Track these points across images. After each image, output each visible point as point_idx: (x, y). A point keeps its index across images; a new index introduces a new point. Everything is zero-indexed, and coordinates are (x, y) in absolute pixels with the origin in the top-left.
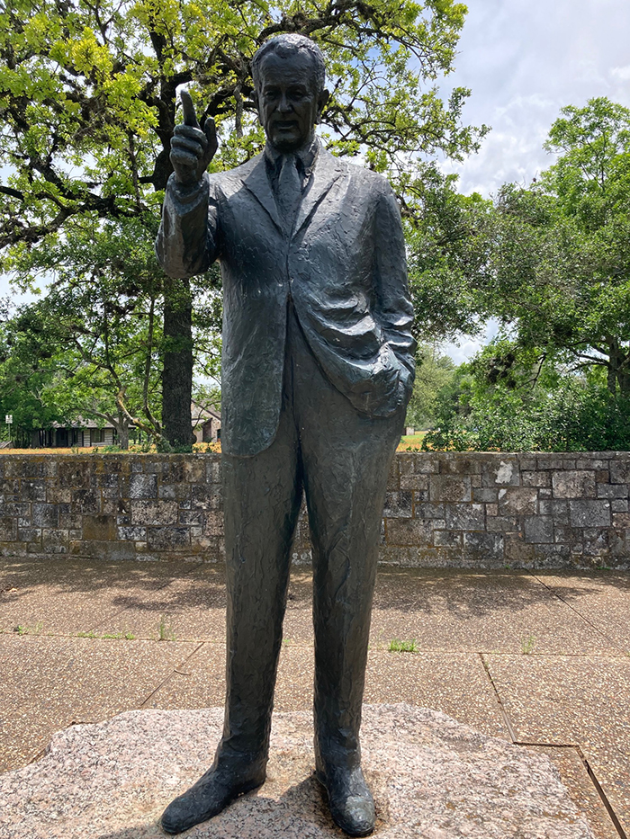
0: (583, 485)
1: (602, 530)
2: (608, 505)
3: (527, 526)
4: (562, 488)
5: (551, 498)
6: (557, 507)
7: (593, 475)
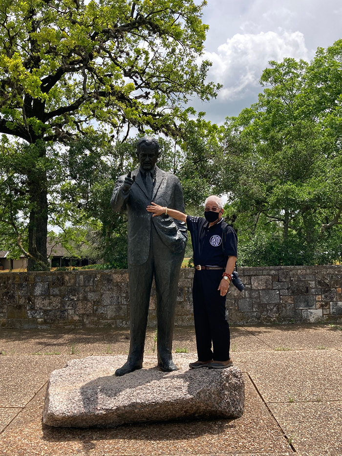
0: (266, 283)
1: (275, 305)
2: (278, 292)
3: (240, 303)
4: (256, 284)
5: (251, 290)
6: (254, 294)
7: (270, 278)
